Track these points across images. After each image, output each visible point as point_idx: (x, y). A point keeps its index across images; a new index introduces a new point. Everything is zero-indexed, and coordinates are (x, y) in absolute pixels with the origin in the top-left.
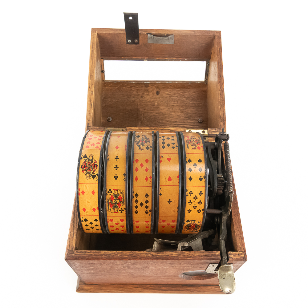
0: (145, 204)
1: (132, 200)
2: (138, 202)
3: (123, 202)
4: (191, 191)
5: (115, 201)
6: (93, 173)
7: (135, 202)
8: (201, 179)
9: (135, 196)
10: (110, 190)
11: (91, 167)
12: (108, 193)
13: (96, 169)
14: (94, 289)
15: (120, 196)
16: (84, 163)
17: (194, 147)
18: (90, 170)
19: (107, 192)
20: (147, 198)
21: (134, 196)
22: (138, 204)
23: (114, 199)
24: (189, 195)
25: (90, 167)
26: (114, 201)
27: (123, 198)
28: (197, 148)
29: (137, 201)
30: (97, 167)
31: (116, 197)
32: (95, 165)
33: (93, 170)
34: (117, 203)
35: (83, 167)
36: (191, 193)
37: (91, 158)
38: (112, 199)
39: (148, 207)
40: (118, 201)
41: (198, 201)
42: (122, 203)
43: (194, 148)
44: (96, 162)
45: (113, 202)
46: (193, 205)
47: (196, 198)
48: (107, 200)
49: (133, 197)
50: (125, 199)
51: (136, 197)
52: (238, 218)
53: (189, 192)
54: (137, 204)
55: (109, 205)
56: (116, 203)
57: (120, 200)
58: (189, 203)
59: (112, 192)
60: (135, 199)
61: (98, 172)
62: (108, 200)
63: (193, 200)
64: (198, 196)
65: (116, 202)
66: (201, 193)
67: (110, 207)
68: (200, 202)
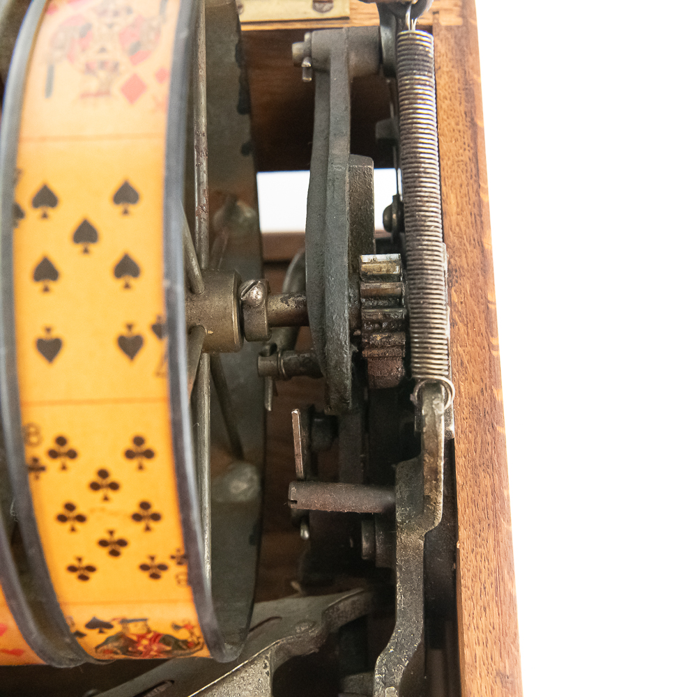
4: (61, 441)
8: (130, 345)
17: (93, 84)
24: (53, 465)
28: (116, 89)
36: (63, 450)
41: (125, 501)
43: (98, 94)
46: (94, 530)
47: (103, 482)
52: (497, 542)
53: (49, 443)
58: (62, 519)
63: (87, 502)
64: (122, 470)
66: (139, 451)
68: (145, 514)
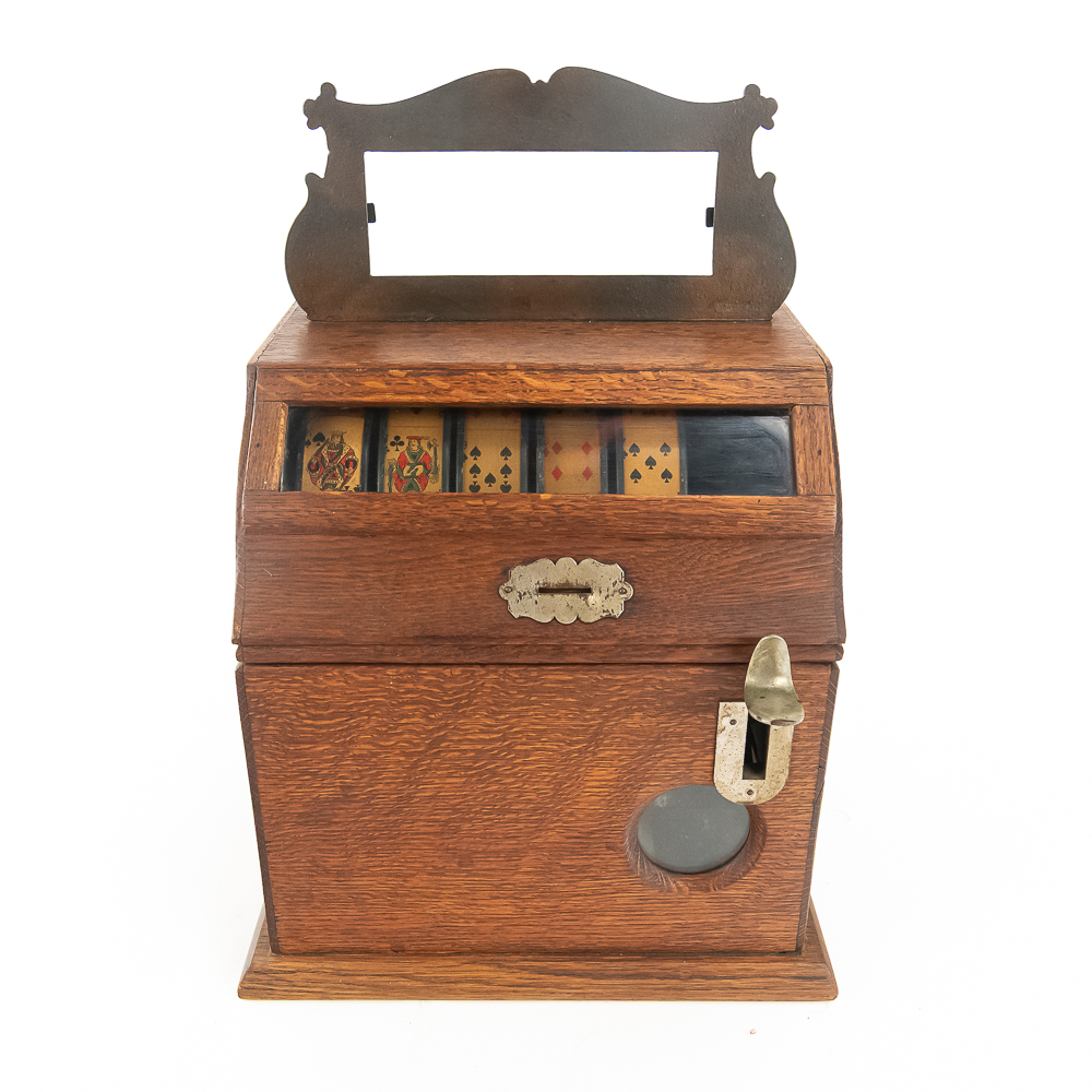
0: (500, 479)
1: (461, 466)
2: (479, 471)
3: (436, 473)
5: (411, 469)
6: (343, 484)
7: (471, 472)
9: (472, 454)
10: (397, 438)
11: (339, 466)
12: (390, 447)
13: (353, 473)
14: (308, 971)
15: (427, 453)
16: (316, 455)
18: (334, 477)
19: (389, 442)
20: (506, 459)
21: (468, 456)
22: (481, 479)
23: (409, 464)
25: (334, 469)
26: (408, 467)
27: (436, 459)
29: (475, 470)
30: (355, 467)
31: (414, 457)
32: (349, 460)
33: (342, 475)
34: (418, 474)
35: (313, 468)
37: (337, 441)
38: (402, 462)
39: (509, 487)
40: (421, 469)
42: (430, 475)
44: (352, 452)
45: (405, 474)
48: (387, 466)
49: (466, 458)
50: (439, 462)
51: (475, 459)
54: (475, 480)
55: (393, 481)
56: (413, 475)
57: (425, 466)
59: (402, 444)
60: (470, 463)
61: (358, 483)
62: (391, 466)
65: (414, 473)
67: (394, 488)
